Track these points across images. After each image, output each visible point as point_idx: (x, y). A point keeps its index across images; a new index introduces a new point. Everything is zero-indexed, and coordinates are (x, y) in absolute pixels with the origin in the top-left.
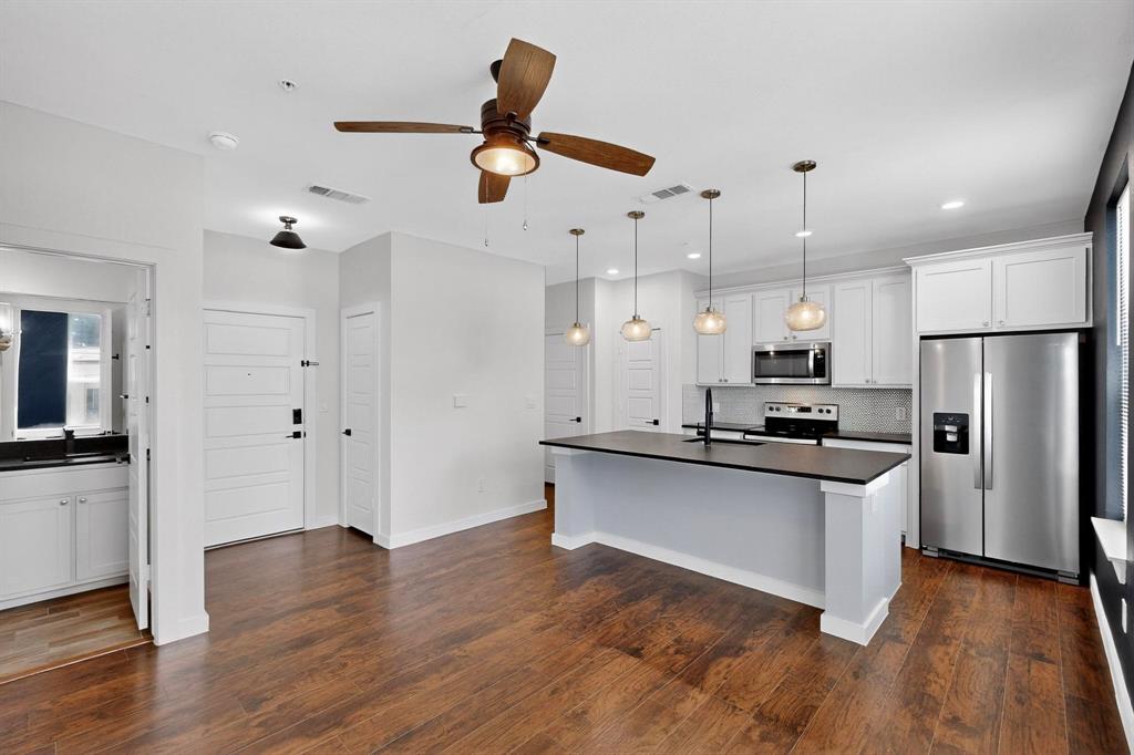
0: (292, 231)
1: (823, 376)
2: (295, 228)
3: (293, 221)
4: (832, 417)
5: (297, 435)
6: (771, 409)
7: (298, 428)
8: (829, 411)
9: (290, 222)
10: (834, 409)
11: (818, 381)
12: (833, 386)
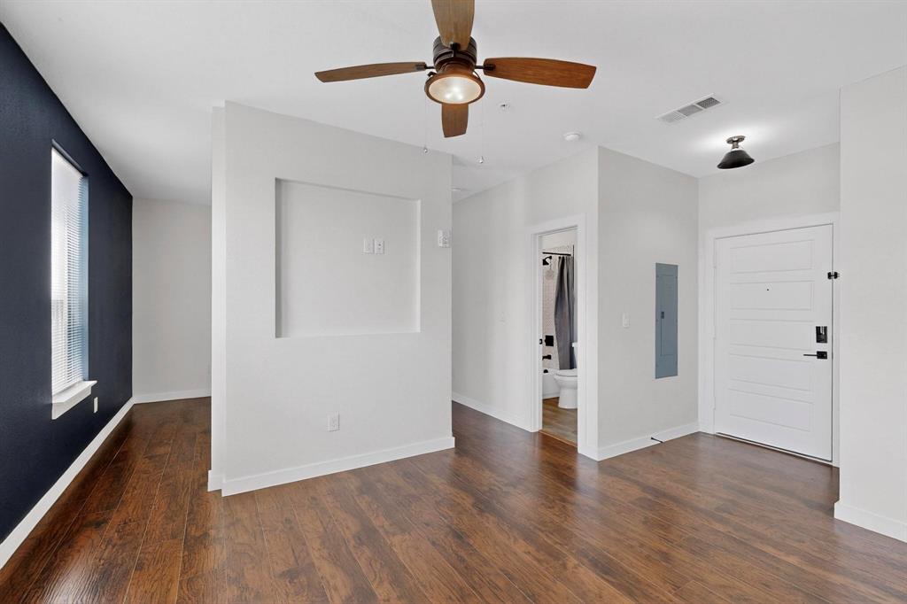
0: (739, 149)
2: (742, 146)
3: (741, 139)
5: (822, 355)
7: (822, 347)
9: (737, 141)
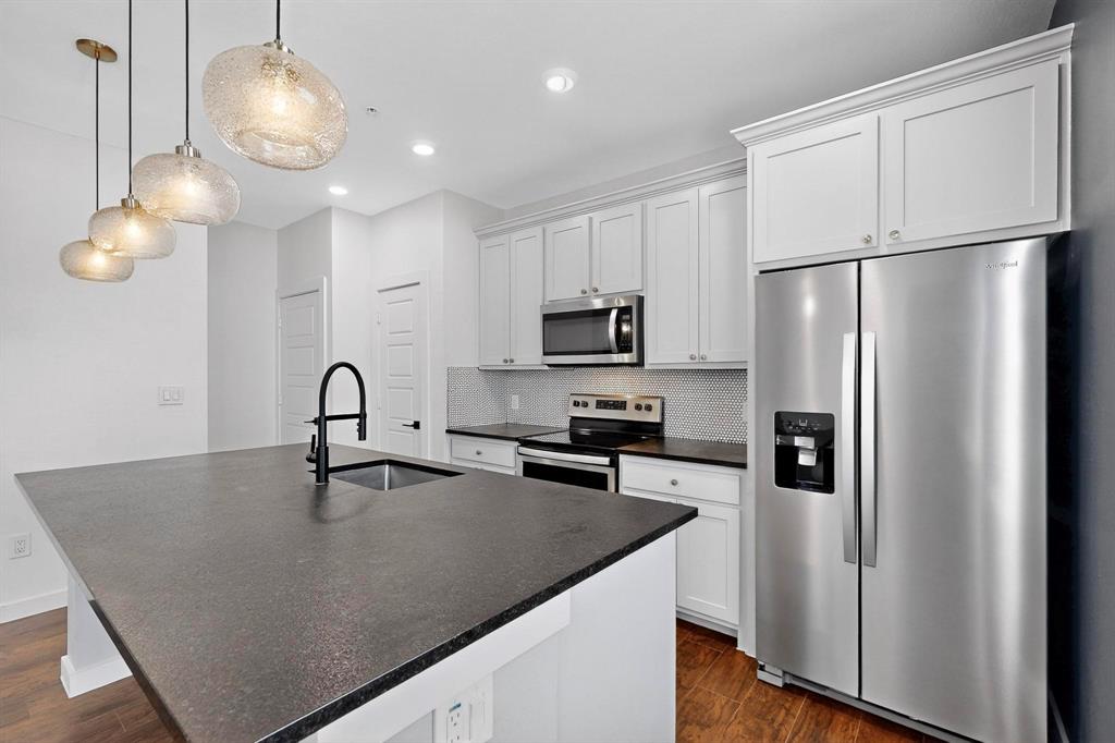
1: (629, 350)
4: (654, 417)
6: (576, 404)
8: (649, 408)
10: (656, 404)
11: (626, 358)
12: (646, 367)
